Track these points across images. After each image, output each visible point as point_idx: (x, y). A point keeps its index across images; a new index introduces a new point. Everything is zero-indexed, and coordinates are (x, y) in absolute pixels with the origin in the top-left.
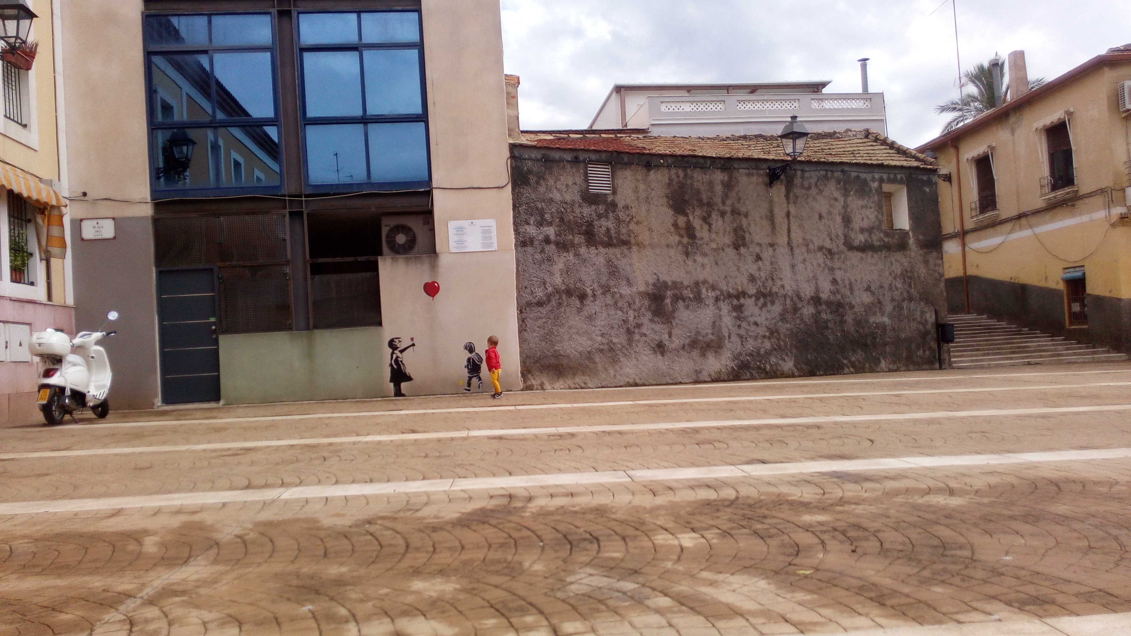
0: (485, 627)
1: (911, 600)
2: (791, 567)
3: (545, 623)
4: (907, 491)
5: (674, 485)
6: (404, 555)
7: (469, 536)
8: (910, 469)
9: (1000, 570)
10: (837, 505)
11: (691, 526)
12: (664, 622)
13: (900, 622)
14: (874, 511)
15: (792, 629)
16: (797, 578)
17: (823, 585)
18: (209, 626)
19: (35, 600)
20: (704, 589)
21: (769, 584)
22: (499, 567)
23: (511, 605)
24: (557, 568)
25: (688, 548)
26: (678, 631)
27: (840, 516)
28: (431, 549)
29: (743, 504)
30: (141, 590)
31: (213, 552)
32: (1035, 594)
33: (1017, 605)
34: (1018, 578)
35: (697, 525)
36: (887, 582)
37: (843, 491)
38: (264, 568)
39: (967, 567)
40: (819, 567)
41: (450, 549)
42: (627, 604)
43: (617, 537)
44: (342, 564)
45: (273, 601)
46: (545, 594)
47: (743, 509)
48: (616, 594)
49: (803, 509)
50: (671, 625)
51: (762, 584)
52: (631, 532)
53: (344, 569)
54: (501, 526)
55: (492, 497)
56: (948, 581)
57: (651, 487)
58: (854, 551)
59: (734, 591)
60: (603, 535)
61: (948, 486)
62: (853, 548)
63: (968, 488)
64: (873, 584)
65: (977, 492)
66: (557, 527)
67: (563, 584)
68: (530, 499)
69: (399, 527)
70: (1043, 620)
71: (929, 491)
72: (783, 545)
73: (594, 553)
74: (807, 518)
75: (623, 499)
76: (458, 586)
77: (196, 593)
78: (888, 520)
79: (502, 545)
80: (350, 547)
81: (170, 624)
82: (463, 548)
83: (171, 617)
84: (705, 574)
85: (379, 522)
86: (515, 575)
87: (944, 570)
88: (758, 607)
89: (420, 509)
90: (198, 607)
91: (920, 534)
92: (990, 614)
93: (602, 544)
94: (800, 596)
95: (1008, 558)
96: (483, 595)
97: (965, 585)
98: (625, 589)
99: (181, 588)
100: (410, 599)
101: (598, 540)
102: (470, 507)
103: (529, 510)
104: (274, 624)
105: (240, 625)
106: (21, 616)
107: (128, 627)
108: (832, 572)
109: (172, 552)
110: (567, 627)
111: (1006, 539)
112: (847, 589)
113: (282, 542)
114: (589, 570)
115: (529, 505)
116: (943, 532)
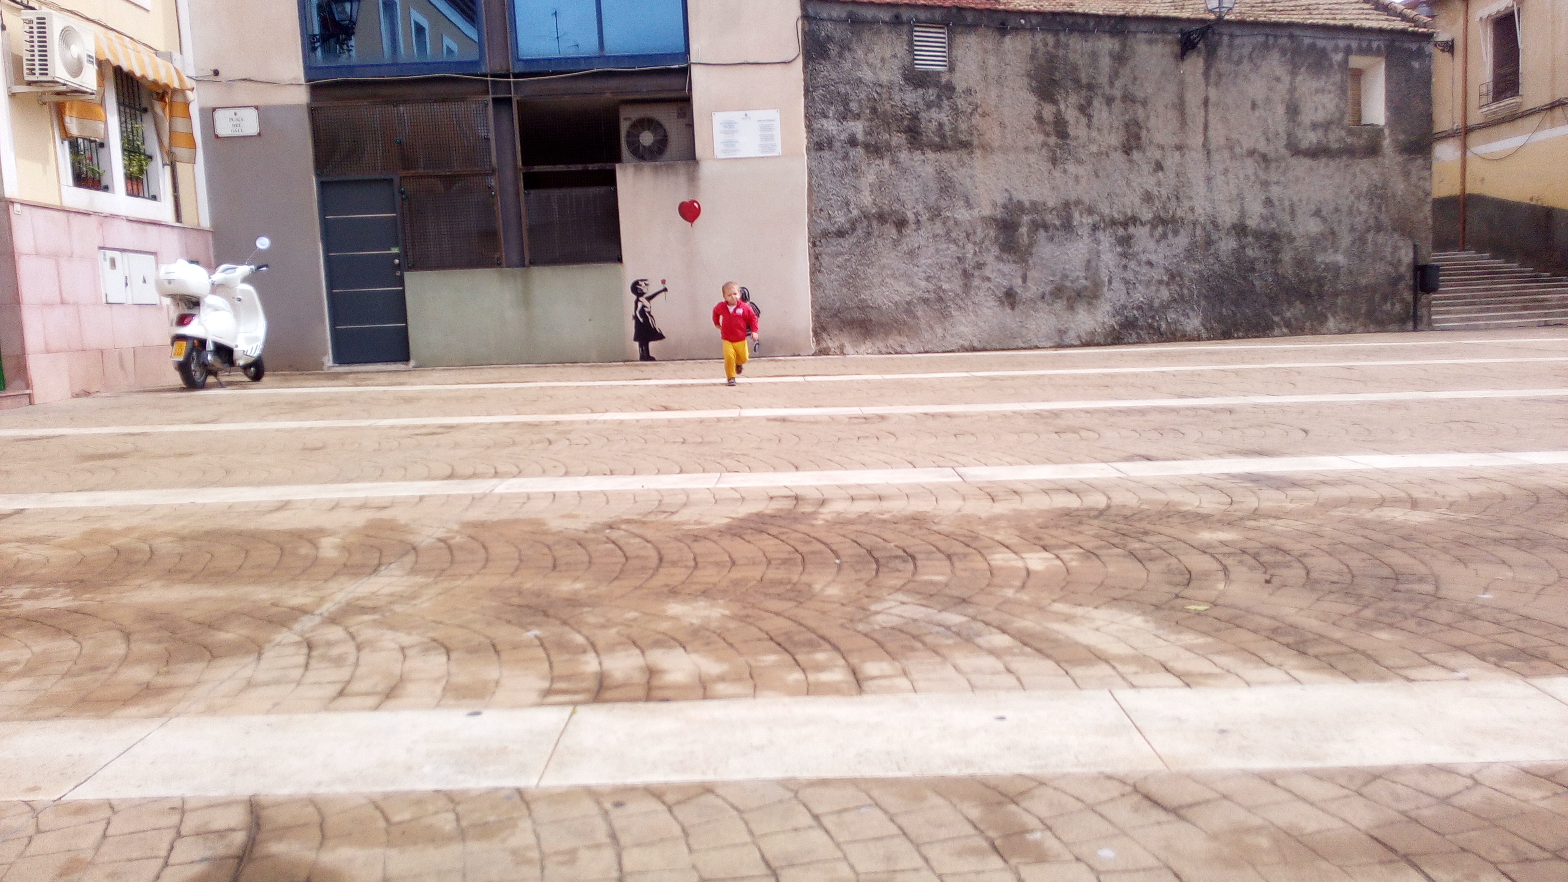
0: (762, 664)
1: (1344, 649)
2: (1179, 601)
3: (842, 662)
4: (1351, 501)
5: (1020, 487)
6: (656, 570)
7: (740, 549)
8: (1358, 471)
9: (1474, 612)
10: (1249, 519)
11: (1042, 543)
12: (1000, 666)
13: (1325, 677)
14: (1301, 528)
15: (1175, 681)
16: (1187, 615)
17: (1222, 625)
18: (409, 652)
19: (187, 614)
20: (1056, 626)
21: (1147, 621)
22: (781, 590)
23: (797, 638)
24: (859, 593)
25: (1036, 572)
26: (1019, 679)
27: (1251, 534)
28: (692, 564)
29: (1117, 515)
30: (319, 605)
31: (410, 559)
32: (1521, 645)
33: (1493, 659)
34: (1498, 624)
35: (1049, 541)
36: (1311, 623)
37: (1259, 499)
38: (476, 581)
39: (1426, 607)
40: (1219, 602)
41: (717, 564)
42: (950, 642)
43: (940, 555)
44: (576, 579)
45: (489, 624)
46: (842, 626)
47: (1115, 522)
48: (937, 629)
49: (1201, 523)
50: (1009, 671)
51: (1137, 620)
52: (959, 548)
53: (578, 586)
54: (783, 537)
55: (771, 498)
56: (1398, 625)
57: (988, 490)
58: (1268, 582)
59: (1097, 629)
60: (920, 553)
61: (1410, 495)
62: (1268, 577)
63: (1439, 499)
64: (1291, 626)
65: (1452, 504)
66: (859, 541)
67: (866, 614)
68: (823, 502)
69: (649, 534)
70: (1528, 680)
71: (1382, 502)
72: (1169, 571)
73: (908, 575)
74: (1206, 536)
75: (950, 506)
76: (727, 612)
77: (391, 610)
78: (1321, 540)
79: (785, 562)
80: (586, 559)
81: (359, 648)
82: (734, 563)
83: (359, 639)
84: (1059, 607)
85: (624, 527)
86: (802, 600)
87: (1394, 610)
88: (1130, 651)
89: (677, 512)
90: (393, 628)
91: (1363, 560)
92: (1453, 670)
93: (919, 563)
94: (1189, 638)
95: (1486, 596)
96: (761, 624)
97: (1422, 630)
98: (948, 623)
99: (370, 604)
100: (665, 626)
101: (913, 558)
102: (743, 511)
103: (822, 516)
104: (492, 652)
105: (448, 651)
106: (169, 634)
107: (305, 650)
108: (1236, 608)
109: (357, 558)
110: (871, 668)
111: (1488, 571)
112: (1255, 632)
113: (498, 549)
114: (901, 597)
115: (822, 510)
116: (1398, 559)
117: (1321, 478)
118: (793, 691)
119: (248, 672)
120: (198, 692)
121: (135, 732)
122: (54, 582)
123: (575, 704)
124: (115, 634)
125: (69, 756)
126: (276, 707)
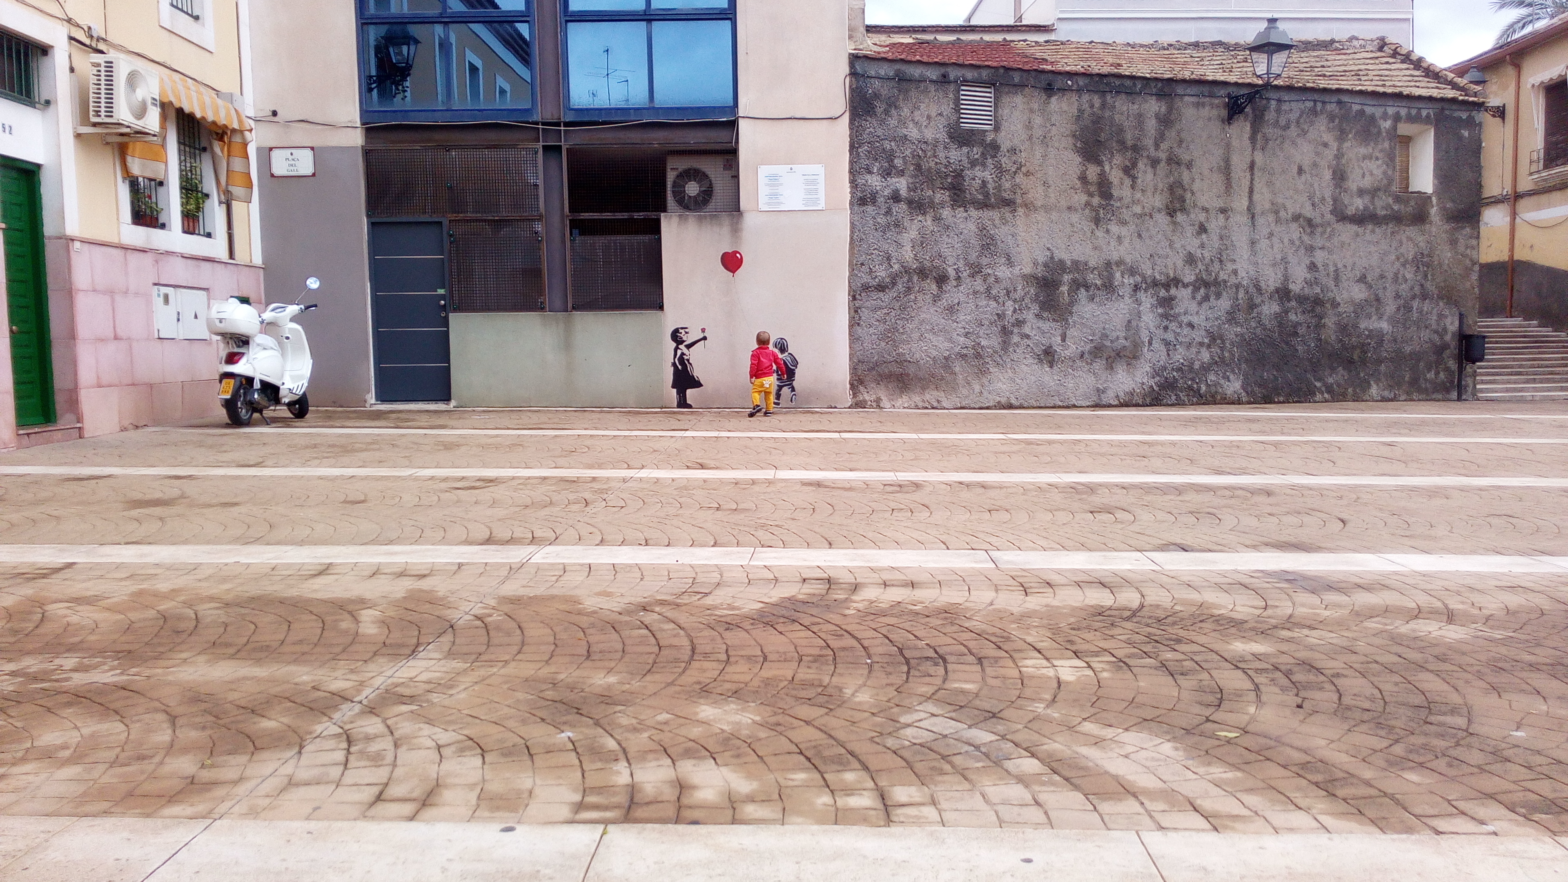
0: (791, 783)
1: (1373, 792)
2: (1209, 725)
3: (871, 784)
4: (1387, 611)
5: (1054, 578)
6: (689, 663)
7: (774, 642)
8: (1396, 573)
9: (1506, 753)
10: (1283, 628)
11: (1074, 648)
12: (1028, 798)
13: (1353, 825)
14: (1334, 641)
15: (1202, 823)
16: (1217, 743)
17: (1252, 757)
18: (444, 751)
19: (233, 696)
20: (1084, 751)
21: (1176, 749)
22: (810, 693)
23: (827, 753)
24: (889, 701)
25: (1068, 683)
26: (1046, 813)
27: (1284, 647)
28: (724, 657)
29: (1150, 617)
30: (359, 692)
31: (447, 638)
32: (1551, 796)
33: (1523, 810)
34: (1529, 768)
35: (1082, 647)
36: (1341, 759)
37: (1294, 604)
38: (511, 669)
39: (1458, 744)
40: (1249, 728)
41: (749, 658)
42: (980, 765)
43: (971, 659)
44: (610, 671)
45: (524, 722)
46: (871, 739)
47: (1148, 625)
48: (967, 748)
49: (1233, 630)
50: (1037, 803)
51: (1167, 748)
52: (990, 651)
53: (612, 679)
54: (815, 628)
55: (804, 580)
56: (1428, 765)
57: (1021, 580)
58: (1299, 706)
59: (1126, 756)
60: (951, 654)
61: (1446, 606)
62: (1299, 701)
63: (1476, 612)
64: (1321, 761)
65: (1488, 618)
66: (890, 636)
67: (897, 726)
68: (856, 588)
69: (683, 618)
70: (1556, 838)
71: (1417, 614)
72: (1201, 690)
73: (938, 681)
74: (1240, 647)
75: (983, 596)
76: (757, 718)
77: (428, 701)
78: (1354, 657)
79: (817, 659)
80: (619, 646)
81: (396, 746)
82: (765, 658)
83: (397, 734)
84: (1089, 727)
85: (657, 609)
86: (832, 707)
87: (1425, 747)
88: (1157, 784)
89: (710, 593)
90: (430, 722)
91: (1396, 684)
92: (1482, 823)
93: (950, 667)
94: (1218, 771)
95: (1519, 734)
96: (790, 734)
97: (1452, 772)
98: (978, 742)
99: (407, 692)
100: (696, 732)
101: (945, 661)
102: (776, 594)
103: (855, 605)
104: (526, 757)
105: (483, 753)
106: (214, 719)
107: (344, 745)
108: (1265, 737)
109: (396, 636)
110: (900, 794)
111: (1522, 702)
112: (1285, 767)
113: (535, 631)
114: (931, 707)
115: (854, 598)
116: (1432, 684)
117: (1358, 581)
118: (822, 819)
119: (288, 769)
120: (241, 789)
121: (179, 834)
122: (102, 652)
123: (606, 822)
124: (161, 717)
125: (118, 860)
126: (315, 813)
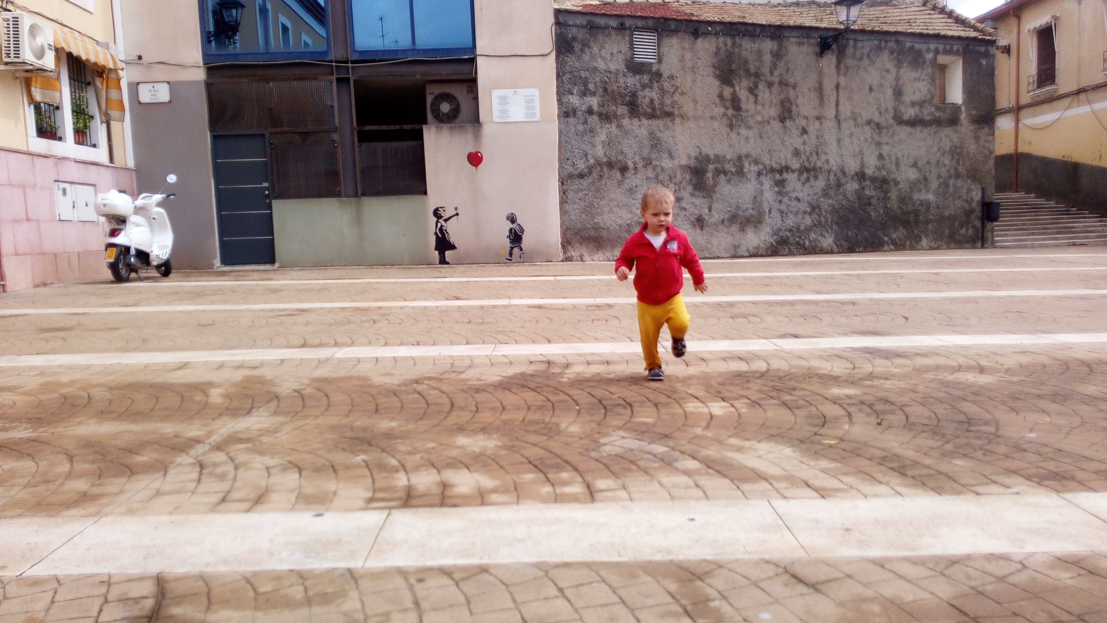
0: (523, 481)
1: (932, 472)
2: (817, 438)
3: (580, 479)
4: (938, 368)
5: (707, 356)
6: (449, 413)
7: (509, 398)
8: (942, 346)
9: (1024, 447)
10: (866, 380)
11: (721, 396)
12: (691, 483)
13: (919, 491)
14: (903, 386)
15: (814, 494)
16: (822, 447)
17: (847, 454)
18: (272, 471)
19: (114, 443)
20: (730, 455)
21: (794, 451)
22: (537, 428)
23: (548, 462)
24: (592, 430)
25: (717, 416)
26: (704, 492)
27: (868, 390)
28: (474, 409)
29: (773, 376)
30: (208, 437)
31: (273, 405)
32: (1055, 470)
33: (1036, 480)
34: (1040, 454)
35: (726, 394)
36: (909, 453)
37: (873, 366)
38: (321, 420)
39: (990, 442)
40: (845, 438)
41: (492, 409)
42: (657, 465)
43: (650, 404)
44: (392, 419)
45: (330, 451)
46: (580, 454)
47: (772, 381)
48: (647, 456)
49: (832, 382)
50: (697, 486)
51: (788, 451)
52: (663, 399)
53: (393, 424)
54: (539, 390)
55: (531, 362)
56: (970, 455)
58: (879, 424)
59: (760, 457)
60: (635, 402)
61: (978, 364)
62: (879, 421)
63: (999, 367)
64: (896, 455)
65: (1007, 370)
66: (593, 393)
67: (597, 445)
68: (567, 366)
69: (444, 387)
70: (1060, 494)
71: (959, 368)
72: (810, 416)
73: (627, 418)
74: (836, 391)
76: (499, 443)
77: (259, 441)
78: (916, 395)
79: (540, 408)
80: (399, 405)
81: (236, 468)
82: (504, 408)
83: (237, 461)
84: (733, 441)
85: (426, 382)
86: (551, 435)
87: (967, 445)
88: (783, 473)
89: (464, 372)
90: (261, 453)
91: (946, 409)
92: (1008, 487)
93: (635, 409)
94: (824, 464)
95: (1032, 435)
96: (523, 452)
97: (987, 459)
98: (655, 452)
99: (244, 436)
100: (455, 453)
101: (631, 405)
102: (511, 371)
103: (567, 376)
104: (331, 472)
105: (300, 470)
106: (101, 457)
107: (198, 469)
108: (856, 442)
109: (236, 403)
110: (601, 484)
111: (1032, 417)
112: (870, 459)
113: (337, 398)
114: (622, 433)
115: (567, 371)
116: (969, 408)
117: (917, 351)
118: (545, 500)
119: (157, 485)
120: (122, 498)
121: (76, 526)
122: (19, 419)
123: (390, 508)
124: (62, 457)
125: (28, 544)
126: (177, 509)
